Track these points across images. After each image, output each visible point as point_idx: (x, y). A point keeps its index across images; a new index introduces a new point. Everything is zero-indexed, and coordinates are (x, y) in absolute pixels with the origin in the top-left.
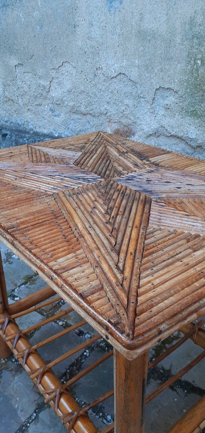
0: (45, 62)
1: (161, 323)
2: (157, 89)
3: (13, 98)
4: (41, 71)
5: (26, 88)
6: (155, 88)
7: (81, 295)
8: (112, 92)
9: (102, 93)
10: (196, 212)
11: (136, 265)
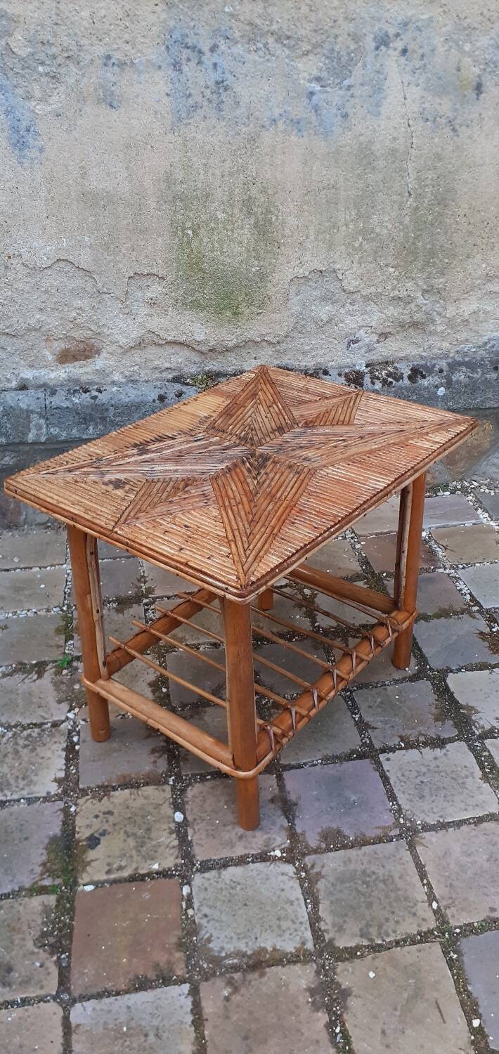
2: (130, 278)
6: (127, 276)
8: (46, 292)
9: (26, 296)
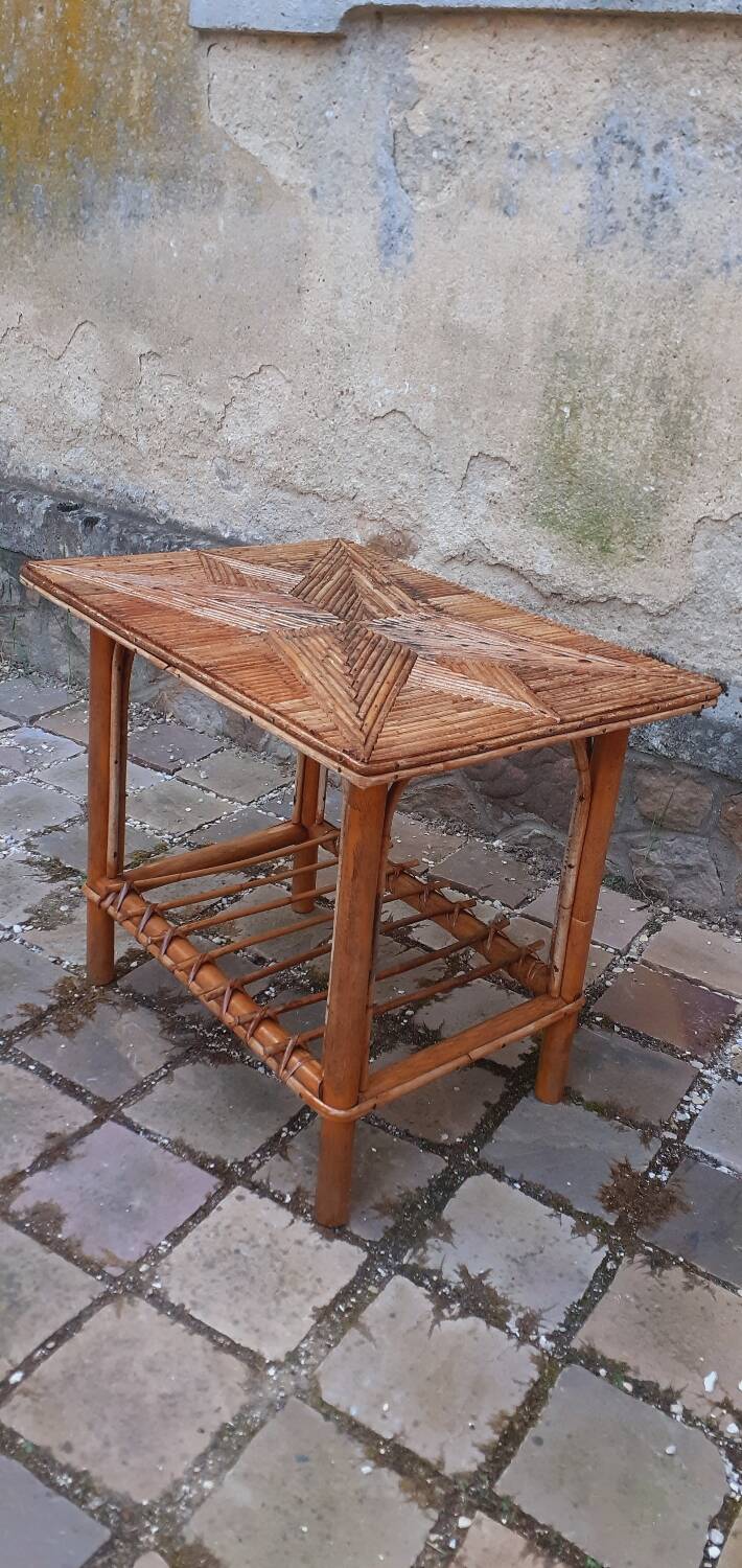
0: (218, 357)
1: (401, 758)
2: (472, 457)
3: (123, 432)
4: (204, 379)
5: (162, 413)
6: (470, 454)
7: (312, 733)
9: (349, 449)
10: (480, 676)
11: (381, 715)
